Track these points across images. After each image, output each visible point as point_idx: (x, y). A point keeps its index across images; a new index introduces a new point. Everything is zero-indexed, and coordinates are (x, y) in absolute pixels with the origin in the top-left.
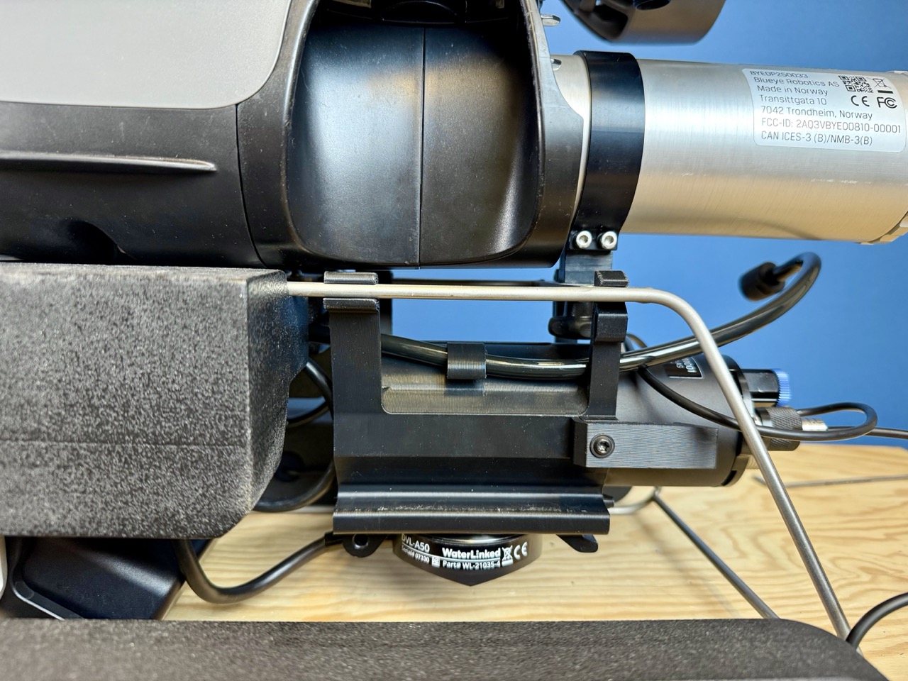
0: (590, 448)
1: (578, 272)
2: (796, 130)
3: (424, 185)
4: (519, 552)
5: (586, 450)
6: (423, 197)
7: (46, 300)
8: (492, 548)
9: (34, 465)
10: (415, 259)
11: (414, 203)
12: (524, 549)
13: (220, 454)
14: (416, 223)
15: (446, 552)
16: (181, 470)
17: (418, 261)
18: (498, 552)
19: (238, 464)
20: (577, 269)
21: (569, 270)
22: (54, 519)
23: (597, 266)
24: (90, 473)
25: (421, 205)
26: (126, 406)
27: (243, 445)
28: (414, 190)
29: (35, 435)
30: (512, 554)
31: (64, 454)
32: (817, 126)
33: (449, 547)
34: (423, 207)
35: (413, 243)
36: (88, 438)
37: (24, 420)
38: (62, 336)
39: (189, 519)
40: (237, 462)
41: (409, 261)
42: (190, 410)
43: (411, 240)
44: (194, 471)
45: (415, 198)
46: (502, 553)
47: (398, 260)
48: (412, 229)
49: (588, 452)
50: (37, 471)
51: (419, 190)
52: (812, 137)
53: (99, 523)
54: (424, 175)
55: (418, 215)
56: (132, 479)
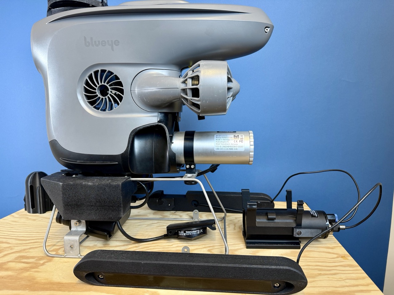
4: (201, 231)
7: (94, 187)
8: (195, 230)
9: (92, 210)
12: (202, 231)
13: (118, 209)
15: (186, 232)
16: (113, 211)
18: (196, 231)
19: (121, 210)
22: (95, 218)
24: (100, 211)
26: (105, 202)
27: (121, 207)
29: (92, 206)
30: (199, 231)
31: (96, 209)
33: (187, 231)
36: (99, 206)
37: (91, 204)
38: (96, 192)
39: (114, 218)
40: (120, 210)
42: (113, 202)
44: (114, 211)
46: (197, 231)
50: (92, 211)
53: (101, 219)
56: (106, 212)
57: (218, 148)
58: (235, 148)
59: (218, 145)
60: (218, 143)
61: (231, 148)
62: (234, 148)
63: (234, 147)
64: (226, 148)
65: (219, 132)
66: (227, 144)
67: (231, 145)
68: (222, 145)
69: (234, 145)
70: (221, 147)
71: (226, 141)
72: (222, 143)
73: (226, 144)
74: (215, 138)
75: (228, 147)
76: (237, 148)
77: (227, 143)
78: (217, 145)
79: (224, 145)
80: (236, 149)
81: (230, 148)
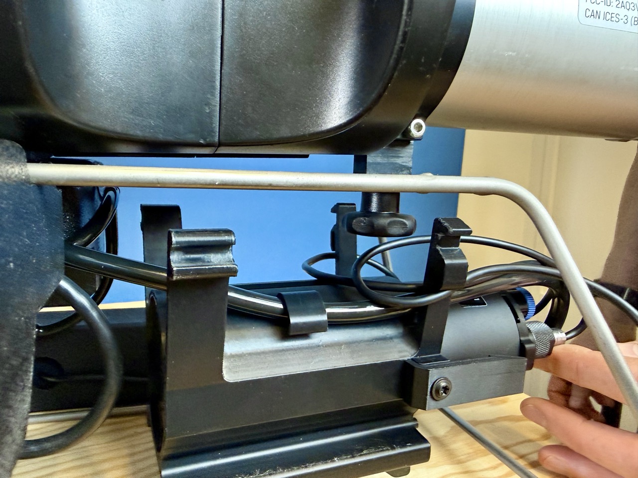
0: (431, 392)
1: (379, 164)
2: (616, 11)
3: (226, 37)
5: (427, 395)
6: (225, 52)
10: (213, 136)
11: (212, 61)
14: (214, 87)
17: (216, 139)
20: (379, 160)
21: (371, 161)
23: (399, 157)
25: (221, 63)
28: (212, 42)
32: (633, 9)
34: (224, 67)
35: (210, 115)
41: (205, 140)
43: (208, 111)
45: (212, 53)
47: (190, 137)
48: (209, 96)
49: (428, 397)
51: (219, 42)
52: (629, 20)
54: (226, 23)
55: (218, 77)
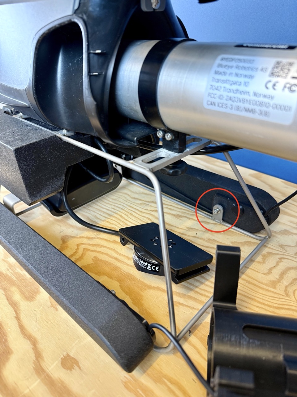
57: (213, 100)
58: (264, 109)
59: (216, 92)
60: (217, 84)
61: (251, 107)
62: (257, 108)
63: (261, 104)
64: (235, 104)
65: (241, 46)
66: (241, 93)
67: (253, 98)
68: (225, 94)
69: (261, 99)
70: (220, 97)
71: (242, 80)
72: (228, 86)
73: (237, 90)
74: (215, 68)
75: (243, 101)
76: (270, 109)
77: (242, 88)
78: (211, 91)
79: (231, 95)
80: (266, 114)
81: (247, 106)
